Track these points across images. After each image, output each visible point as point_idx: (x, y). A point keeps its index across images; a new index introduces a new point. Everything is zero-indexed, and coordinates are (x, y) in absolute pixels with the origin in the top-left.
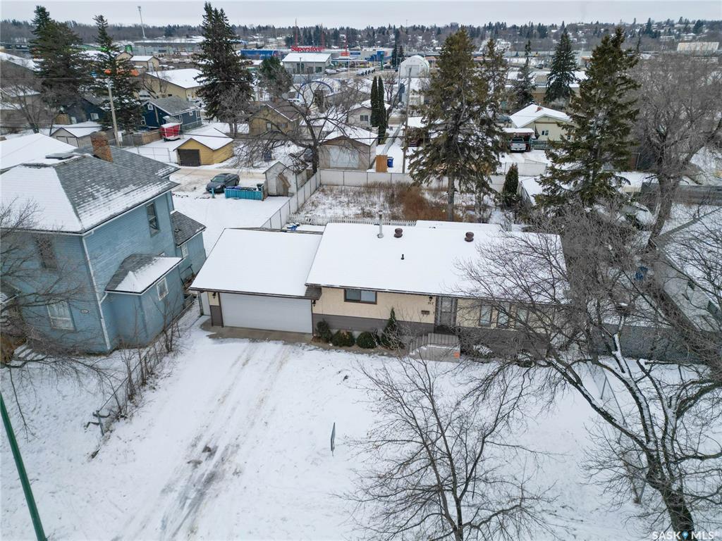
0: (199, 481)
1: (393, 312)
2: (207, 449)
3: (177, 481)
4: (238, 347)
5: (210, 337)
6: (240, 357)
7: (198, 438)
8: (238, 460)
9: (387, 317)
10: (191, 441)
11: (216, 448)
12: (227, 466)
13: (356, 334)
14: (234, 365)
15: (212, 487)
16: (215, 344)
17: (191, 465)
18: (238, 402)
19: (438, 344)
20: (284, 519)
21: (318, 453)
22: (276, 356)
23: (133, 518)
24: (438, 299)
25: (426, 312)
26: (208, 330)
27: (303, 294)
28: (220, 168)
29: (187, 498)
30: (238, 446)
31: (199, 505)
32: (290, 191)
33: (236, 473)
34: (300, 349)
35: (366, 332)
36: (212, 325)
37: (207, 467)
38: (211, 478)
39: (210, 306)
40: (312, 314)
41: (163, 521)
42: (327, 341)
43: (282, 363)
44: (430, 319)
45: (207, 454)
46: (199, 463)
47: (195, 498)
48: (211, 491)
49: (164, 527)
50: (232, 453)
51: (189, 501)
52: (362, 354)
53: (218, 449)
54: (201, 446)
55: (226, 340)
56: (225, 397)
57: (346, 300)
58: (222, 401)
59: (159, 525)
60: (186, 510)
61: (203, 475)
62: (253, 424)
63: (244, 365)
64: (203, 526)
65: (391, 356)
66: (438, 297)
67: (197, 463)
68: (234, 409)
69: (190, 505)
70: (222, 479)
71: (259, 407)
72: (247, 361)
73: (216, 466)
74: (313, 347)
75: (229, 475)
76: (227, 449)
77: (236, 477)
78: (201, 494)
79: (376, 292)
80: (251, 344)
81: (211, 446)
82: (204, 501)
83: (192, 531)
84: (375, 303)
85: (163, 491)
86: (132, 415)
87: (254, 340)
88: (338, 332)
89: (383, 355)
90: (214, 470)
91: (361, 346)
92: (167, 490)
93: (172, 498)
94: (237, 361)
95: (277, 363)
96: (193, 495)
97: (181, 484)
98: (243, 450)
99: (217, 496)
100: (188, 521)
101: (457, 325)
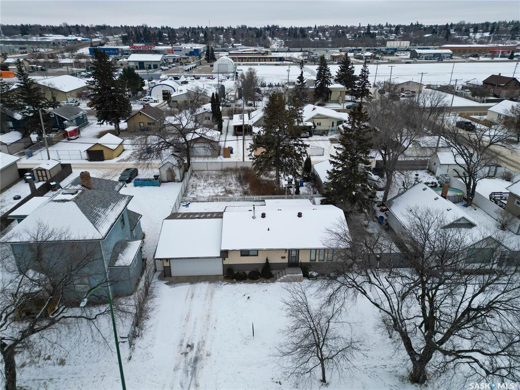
0: (191, 362)
1: (267, 260)
2: (188, 346)
3: (179, 364)
4: (185, 288)
5: (167, 284)
6: (188, 294)
7: (182, 341)
8: (207, 348)
9: (264, 262)
10: (178, 343)
11: (193, 344)
12: (202, 352)
13: (247, 272)
14: (186, 299)
15: (198, 364)
16: (171, 288)
17: (183, 355)
18: (196, 319)
19: (292, 274)
20: (239, 373)
21: (245, 339)
22: (207, 291)
24: (290, 251)
25: (283, 258)
26: (163, 280)
27: (219, 255)
28: (119, 161)
29: (188, 371)
30: (204, 341)
31: (195, 374)
32: (175, 179)
33: (208, 355)
34: (219, 285)
35: (253, 271)
36: (165, 277)
37: (192, 355)
38: (196, 360)
39: (164, 267)
40: (223, 265)
41: (180, 384)
42: (232, 279)
43: (212, 294)
44: (286, 261)
45: (189, 348)
46: (187, 353)
47: (192, 371)
48: (198, 365)
49: (182, 386)
50: (202, 346)
51: (189, 373)
52: (253, 283)
53: (195, 345)
54: (185, 345)
55: (176, 285)
56: (188, 317)
57: (242, 255)
58: (187, 320)
59: (179, 386)
60: (190, 377)
61: (191, 359)
62: (208, 329)
63: (192, 298)
64: (201, 382)
65: (268, 282)
66: (289, 250)
67: (186, 354)
68: (195, 323)
69: (191, 374)
70: (202, 359)
71: (208, 320)
72: (193, 295)
73: (196, 354)
74: (226, 283)
75: (205, 357)
76: (199, 344)
77: (208, 357)
78: (194, 368)
79: (258, 251)
80: (191, 285)
81: (190, 344)
82: (197, 371)
83: (197, 385)
84: (257, 255)
85: (174, 370)
86: (142, 334)
87: (192, 283)
88: (238, 272)
89: (264, 282)
91: (251, 279)
92: (176, 369)
93: (180, 373)
94: (187, 296)
95: (209, 295)
96: (190, 369)
97: (182, 365)
98: (207, 343)
99: (202, 368)
100: (193, 382)
101: (300, 262)
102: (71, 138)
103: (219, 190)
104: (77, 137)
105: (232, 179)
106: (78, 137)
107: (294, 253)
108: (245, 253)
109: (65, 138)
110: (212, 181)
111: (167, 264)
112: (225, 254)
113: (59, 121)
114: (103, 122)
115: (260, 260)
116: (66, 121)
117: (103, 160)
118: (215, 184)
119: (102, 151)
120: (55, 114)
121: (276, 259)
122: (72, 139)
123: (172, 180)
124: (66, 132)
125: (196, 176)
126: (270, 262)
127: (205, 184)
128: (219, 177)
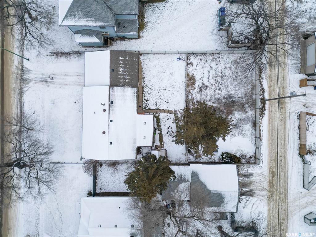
2: (53, 78)
3: (45, 75)
7: (55, 75)
8: (51, 85)
10: (54, 73)
12: (49, 83)
17: (49, 76)
23: (36, 71)
33: (48, 86)
37: (49, 80)
38: (46, 82)
43: (79, 85)
48: (44, 83)
49: (35, 78)
51: (41, 80)
54: (53, 76)
56: (67, 75)
58: (65, 75)
60: (39, 80)
62: (60, 85)
63: (78, 75)
64: (37, 84)
68: (63, 79)
71: (65, 84)
73: (49, 81)
75: (47, 85)
76: (53, 82)
78: (42, 81)
83: (35, 83)
85: (42, 74)
93: (41, 76)
94: (79, 73)
96: (42, 80)
97: (44, 76)
98: (53, 85)
100: (36, 81)
110: (227, 74)
127: (221, 69)
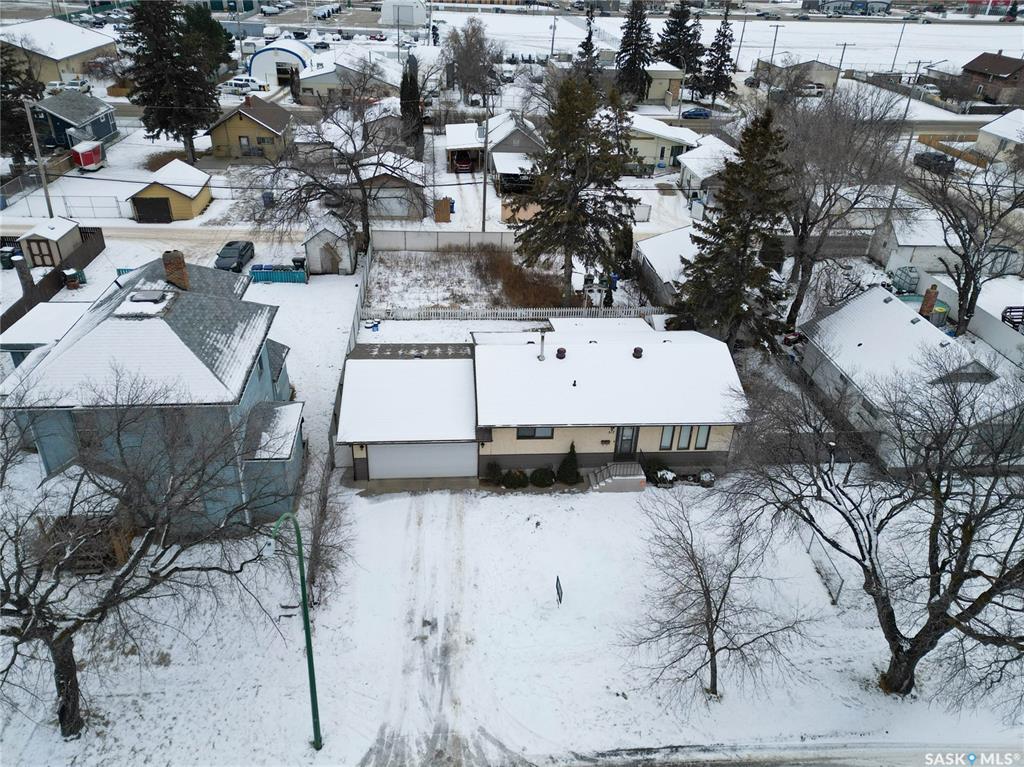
0: (435, 656)
1: (572, 447)
2: (426, 623)
3: (412, 659)
4: (399, 505)
5: (362, 495)
6: (409, 515)
7: (411, 613)
8: (464, 628)
9: (566, 450)
10: (404, 617)
11: (436, 620)
12: (455, 636)
13: (529, 472)
14: (407, 526)
15: (452, 659)
16: (371, 503)
17: (418, 641)
18: (434, 568)
19: (623, 475)
20: (539, 676)
21: (543, 608)
22: (450, 509)
23: (388, 703)
24: (620, 429)
25: (605, 442)
26: (354, 487)
27: (473, 437)
29: (432, 674)
30: (457, 614)
31: (449, 678)
33: (468, 642)
34: (472, 497)
35: (541, 469)
36: (355, 479)
37: (436, 641)
38: (446, 651)
39: (354, 459)
40: (479, 456)
41: (421, 700)
42: (498, 484)
43: (460, 518)
44: (610, 448)
45: (428, 627)
46: (426, 638)
47: (441, 673)
49: (425, 705)
50: (455, 622)
51: (436, 677)
52: (542, 493)
53: (438, 621)
54: (418, 621)
55: (382, 496)
56: (417, 564)
57: (519, 438)
58: (416, 568)
59: (420, 704)
60: (438, 686)
61: (436, 649)
62: (462, 589)
63: (419, 525)
64: (463, 694)
65: (574, 493)
66: (618, 427)
67: (423, 639)
68: (433, 576)
69: (440, 680)
70: (457, 650)
71: (460, 569)
72: (420, 519)
73: (444, 639)
74: (485, 493)
75: (463, 645)
76: (447, 619)
77: (470, 645)
78: (445, 669)
79: (552, 428)
80: (414, 498)
81: (429, 619)
82: (452, 674)
83: (455, 702)
84: (551, 437)
85: (404, 671)
86: (325, 600)
87: (414, 493)
88: (510, 471)
89: (564, 493)
90: (444, 642)
91: (537, 485)
92: (407, 670)
93: (417, 677)
94: (408, 521)
95: (455, 517)
96: (437, 670)
97: (419, 662)
98: (465, 617)
99: (461, 667)
100: (446, 695)
101: (638, 451)
102: (87, 167)
103: (438, 295)
104: (99, 165)
105: (463, 270)
106: (102, 167)
107: (628, 434)
108: (526, 433)
109: (72, 167)
110: (420, 275)
111: (359, 454)
112: (485, 434)
113: (56, 127)
114: (159, 133)
115: (557, 447)
116: (72, 129)
117: (168, 219)
118: (427, 281)
119: (166, 201)
120: (45, 113)
121: (588, 446)
122: (89, 171)
123: (332, 268)
124: (76, 154)
125: (382, 261)
126: (578, 450)
127: (407, 281)
128: (435, 264)
